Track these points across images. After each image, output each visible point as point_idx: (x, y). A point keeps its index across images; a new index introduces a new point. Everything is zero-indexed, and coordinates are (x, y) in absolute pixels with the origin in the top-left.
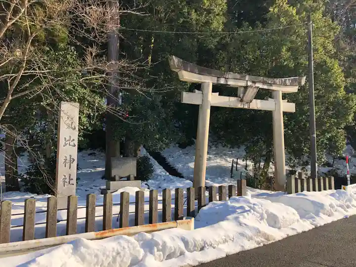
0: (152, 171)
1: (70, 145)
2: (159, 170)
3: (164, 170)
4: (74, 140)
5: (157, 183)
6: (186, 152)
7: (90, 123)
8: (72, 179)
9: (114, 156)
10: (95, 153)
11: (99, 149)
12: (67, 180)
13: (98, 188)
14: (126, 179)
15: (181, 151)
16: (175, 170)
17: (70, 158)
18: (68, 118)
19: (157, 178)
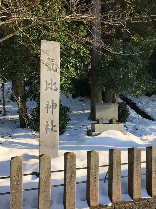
0: (129, 115)
1: (51, 89)
2: (133, 113)
3: (136, 113)
4: (55, 83)
5: (134, 124)
6: (153, 99)
7: (77, 73)
8: (55, 126)
9: (97, 101)
10: (83, 100)
11: (86, 97)
12: (50, 127)
13: (85, 127)
14: (109, 122)
15: (148, 99)
16: (145, 113)
17: (52, 103)
18: (49, 59)
19: (133, 120)
